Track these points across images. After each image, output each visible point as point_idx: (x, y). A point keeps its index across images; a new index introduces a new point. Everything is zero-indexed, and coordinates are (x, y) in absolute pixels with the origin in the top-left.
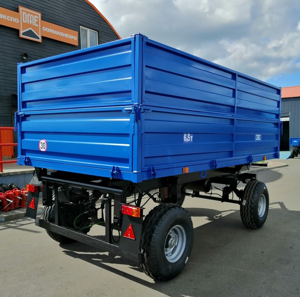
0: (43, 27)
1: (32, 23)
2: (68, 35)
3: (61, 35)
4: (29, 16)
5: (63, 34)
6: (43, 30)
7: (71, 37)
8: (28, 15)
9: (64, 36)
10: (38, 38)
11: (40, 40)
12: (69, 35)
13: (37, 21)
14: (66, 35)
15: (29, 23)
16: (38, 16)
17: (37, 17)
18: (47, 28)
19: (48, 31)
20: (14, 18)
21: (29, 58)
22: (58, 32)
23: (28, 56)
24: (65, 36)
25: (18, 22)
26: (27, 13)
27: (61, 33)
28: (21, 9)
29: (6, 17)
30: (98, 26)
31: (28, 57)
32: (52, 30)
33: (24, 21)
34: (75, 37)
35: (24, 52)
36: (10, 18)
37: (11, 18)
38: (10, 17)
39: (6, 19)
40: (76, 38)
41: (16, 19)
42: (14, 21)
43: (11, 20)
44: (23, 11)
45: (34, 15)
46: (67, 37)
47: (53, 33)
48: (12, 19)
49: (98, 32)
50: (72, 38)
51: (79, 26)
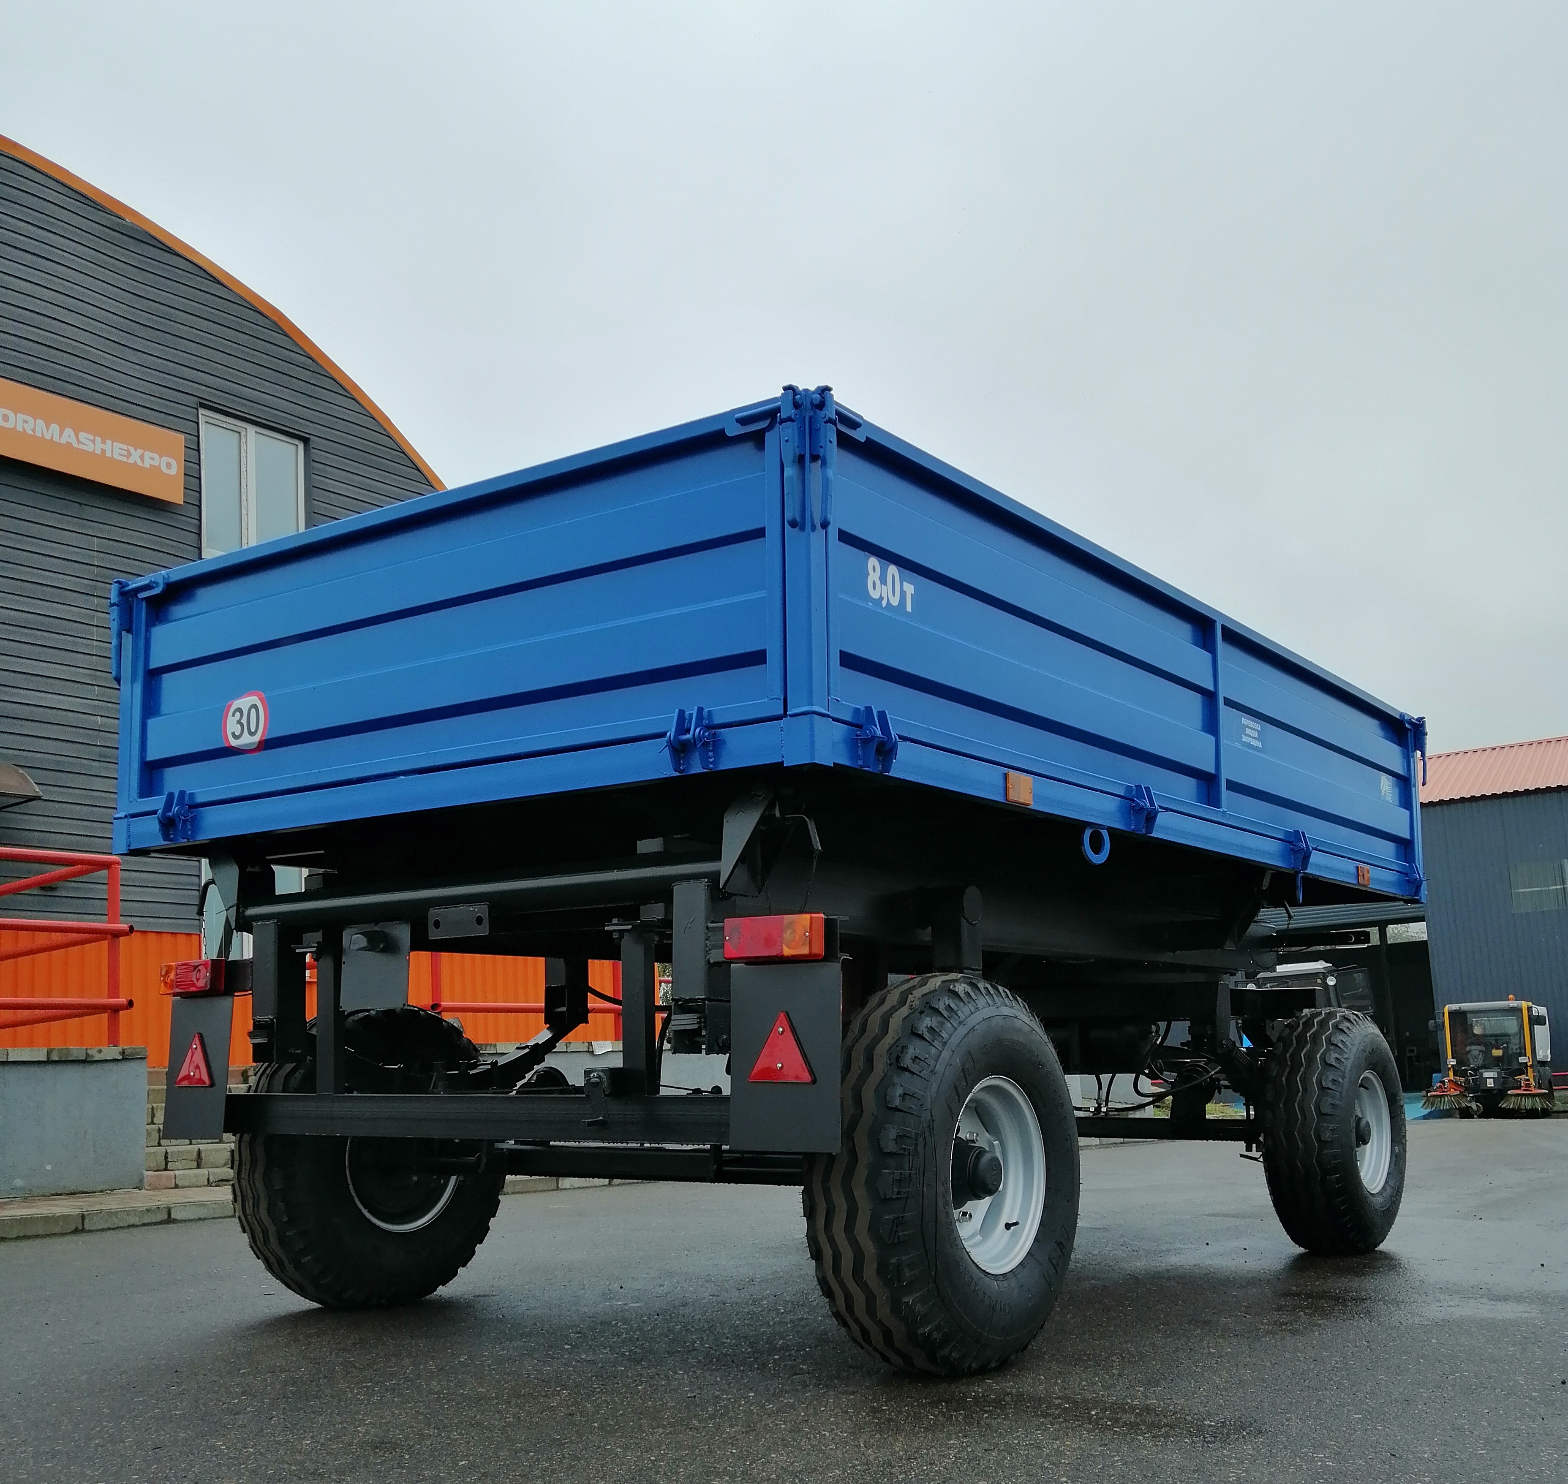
2: (125, 447)
3: (82, 447)
5: (94, 442)
7: (142, 457)
12: (132, 449)
18: (3, 412)
19: (9, 425)
22: (69, 431)
27: (82, 435)
30: (306, 413)
32: (30, 419)
34: (165, 460)
40: (172, 468)
46: (117, 456)
47: (39, 434)
49: (306, 441)
50: (147, 465)
51: (197, 409)
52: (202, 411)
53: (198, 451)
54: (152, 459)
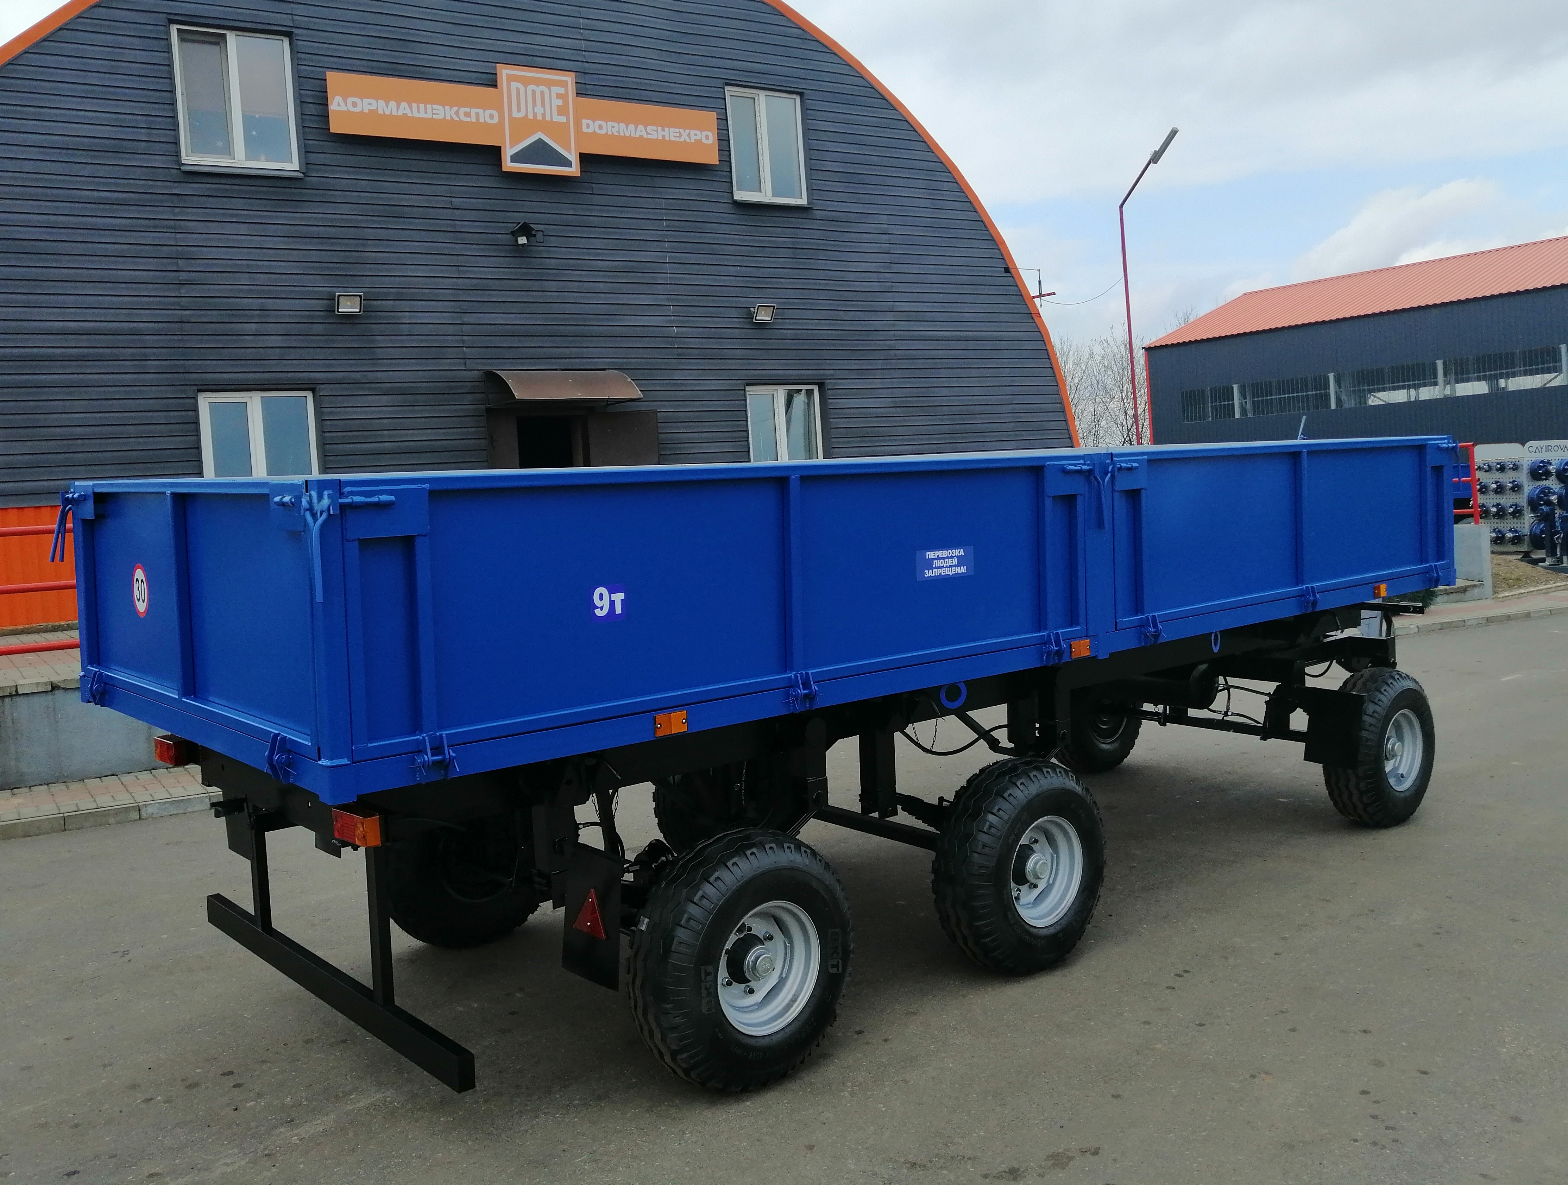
0: (585, 122)
1: (544, 115)
2: (677, 130)
3: (650, 137)
4: (534, 92)
5: (657, 131)
6: (585, 129)
7: (689, 135)
8: (531, 87)
9: (664, 136)
10: (568, 164)
11: (574, 170)
12: (682, 131)
13: (560, 102)
14: (671, 134)
15: (535, 114)
16: (563, 84)
17: (562, 90)
18: (598, 123)
19: (603, 132)
20: (480, 111)
21: (539, 236)
22: (641, 127)
23: (533, 232)
24: (667, 138)
25: (495, 120)
26: (526, 82)
27: (649, 128)
28: (504, 72)
29: (457, 113)
30: (800, 73)
31: (535, 236)
32: (615, 124)
33: (516, 115)
34: (705, 133)
35: (522, 218)
36: (467, 114)
37: (474, 111)
38: (468, 110)
39: (456, 119)
40: (709, 138)
41: (488, 112)
42: (482, 120)
43: (474, 120)
44: (511, 78)
45: (549, 84)
46: (673, 139)
47: (622, 134)
48: (477, 114)
49: (801, 95)
50: (693, 141)
51: (724, 88)
52: (727, 88)
53: (727, 120)
54: (696, 135)
